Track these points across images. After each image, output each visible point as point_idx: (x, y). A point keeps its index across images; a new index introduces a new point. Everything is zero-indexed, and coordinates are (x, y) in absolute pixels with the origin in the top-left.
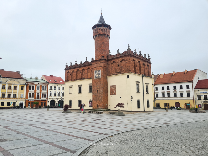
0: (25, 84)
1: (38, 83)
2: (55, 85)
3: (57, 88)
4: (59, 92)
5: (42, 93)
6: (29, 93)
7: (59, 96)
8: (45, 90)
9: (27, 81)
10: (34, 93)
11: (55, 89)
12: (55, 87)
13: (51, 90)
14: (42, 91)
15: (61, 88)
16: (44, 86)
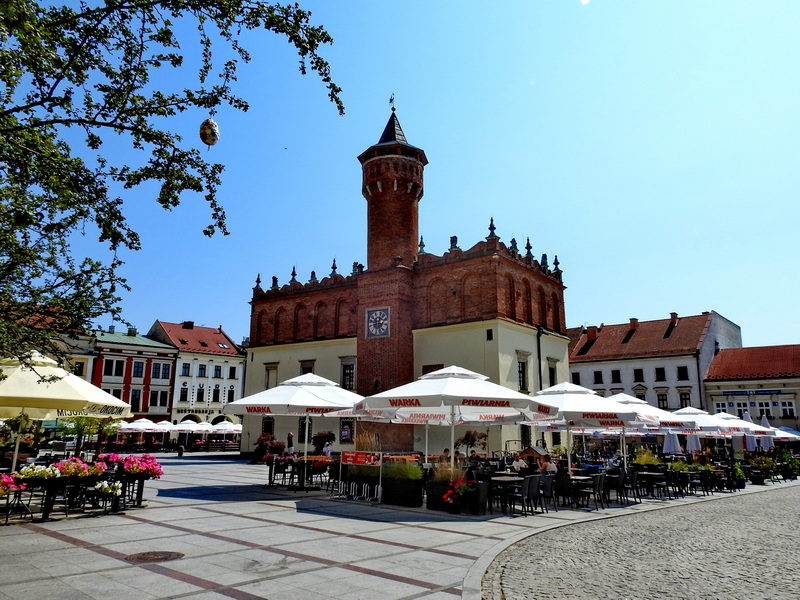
0: (91, 352)
1: (140, 353)
2: (203, 360)
3: (210, 371)
4: (217, 386)
5: (151, 389)
6: (103, 387)
8: (165, 376)
9: (97, 341)
10: (121, 388)
11: (202, 375)
13: (185, 379)
14: (153, 381)
15: (225, 372)
16: (162, 363)
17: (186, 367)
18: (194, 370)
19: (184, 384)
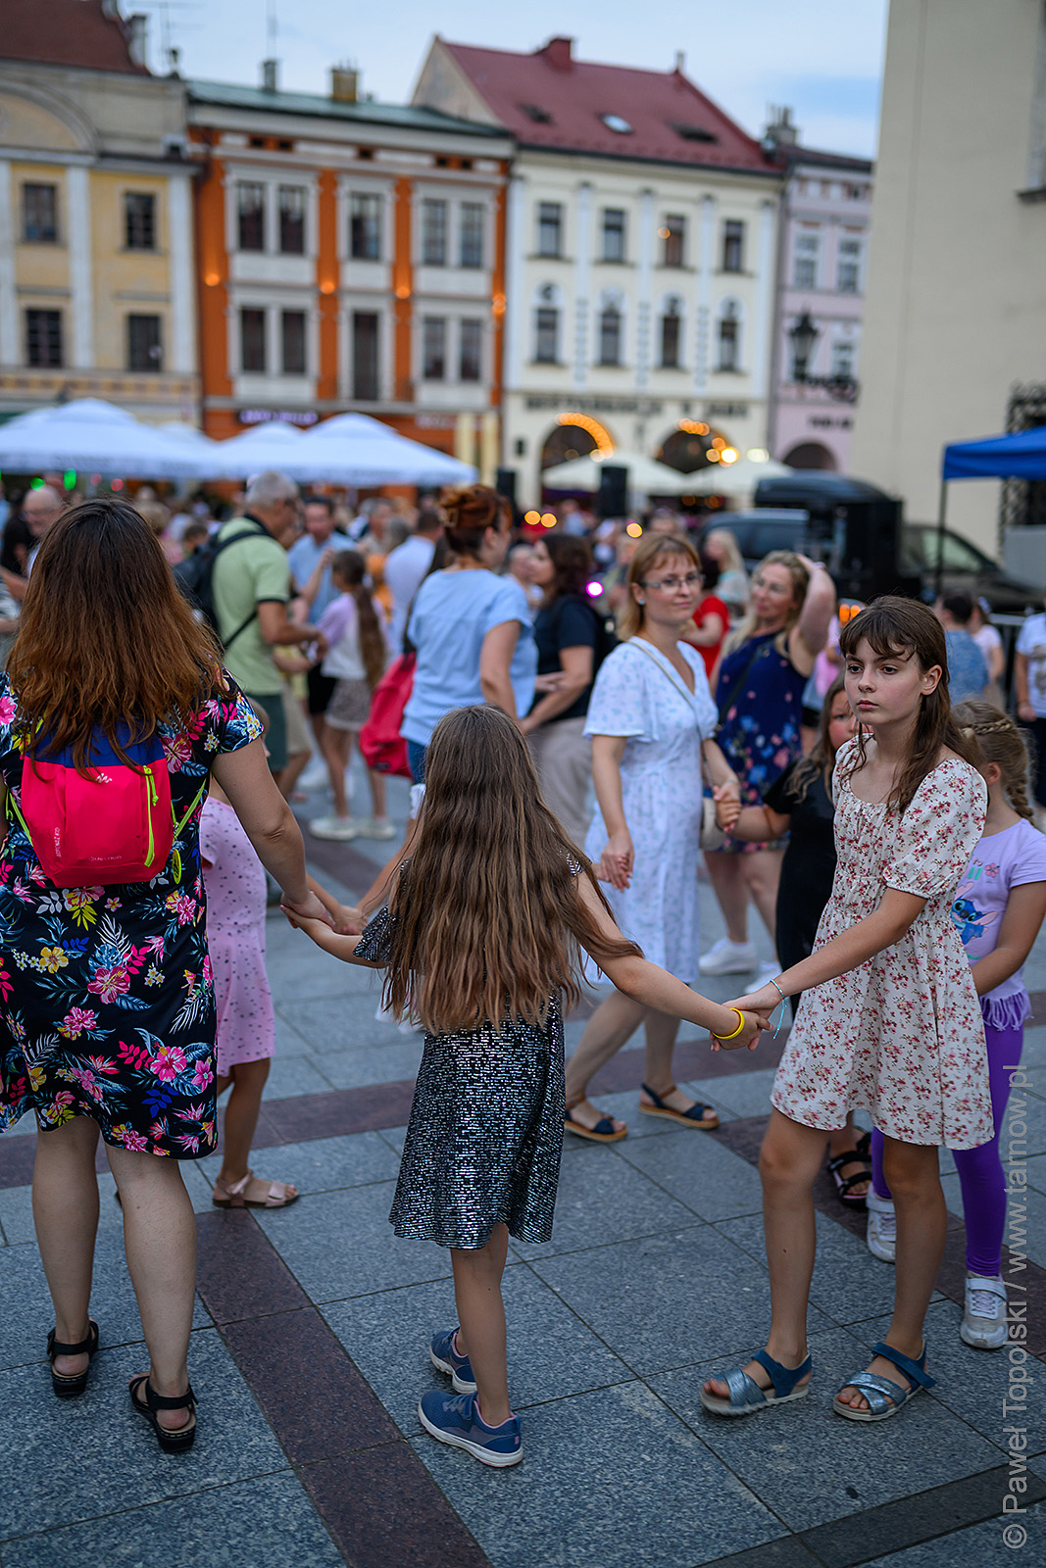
0: (175, 149)
1: (366, 152)
2: (617, 187)
3: (645, 237)
4: (674, 302)
5: (422, 309)
6: (239, 298)
7: (670, 360)
8: (470, 262)
9: (194, 101)
10: (306, 302)
11: (615, 259)
12: (614, 224)
13: (548, 271)
14: (427, 279)
15: (704, 244)
16: (455, 199)
17: (551, 218)
18: (582, 233)
19: (547, 291)
